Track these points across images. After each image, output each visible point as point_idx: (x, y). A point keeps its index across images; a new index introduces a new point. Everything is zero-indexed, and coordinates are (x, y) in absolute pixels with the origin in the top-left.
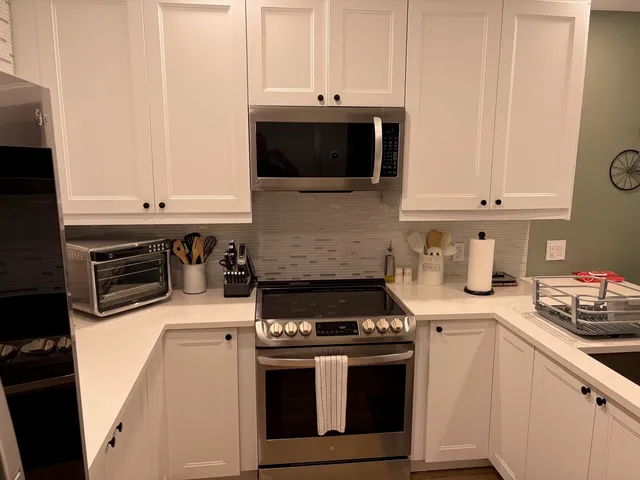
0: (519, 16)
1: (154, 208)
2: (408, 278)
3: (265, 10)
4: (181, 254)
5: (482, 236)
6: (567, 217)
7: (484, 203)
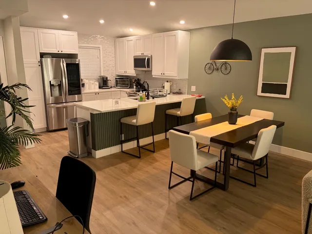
5: (167, 82)
7: (162, 74)
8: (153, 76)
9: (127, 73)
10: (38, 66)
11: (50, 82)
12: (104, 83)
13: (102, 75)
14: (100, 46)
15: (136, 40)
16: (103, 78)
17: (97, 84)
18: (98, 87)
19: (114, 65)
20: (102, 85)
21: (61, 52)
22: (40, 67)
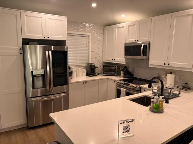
4: (121, 69)
5: (171, 73)
7: (165, 64)
8: (149, 66)
9: (115, 60)
10: (19, 53)
11: (32, 72)
12: (91, 70)
13: (90, 62)
14: (90, 34)
15: (129, 26)
16: (91, 65)
17: (85, 71)
18: (85, 74)
19: (101, 53)
20: (89, 72)
21: (47, 39)
22: (22, 55)
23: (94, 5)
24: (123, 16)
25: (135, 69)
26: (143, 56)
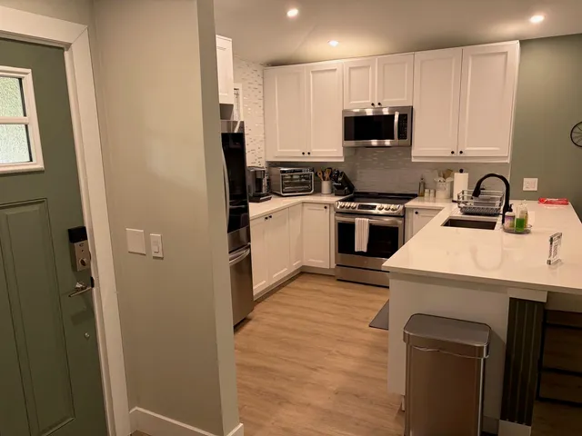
0: (473, 55)
1: (306, 155)
2: (432, 195)
3: (350, 68)
4: (320, 176)
5: (461, 171)
6: (508, 161)
7: (453, 152)
8: (413, 160)
9: (311, 155)
14: (240, 87)
16: (255, 173)
20: (254, 191)
23: (293, 13)
24: (334, 43)
25: (358, 172)
26: (399, 138)
